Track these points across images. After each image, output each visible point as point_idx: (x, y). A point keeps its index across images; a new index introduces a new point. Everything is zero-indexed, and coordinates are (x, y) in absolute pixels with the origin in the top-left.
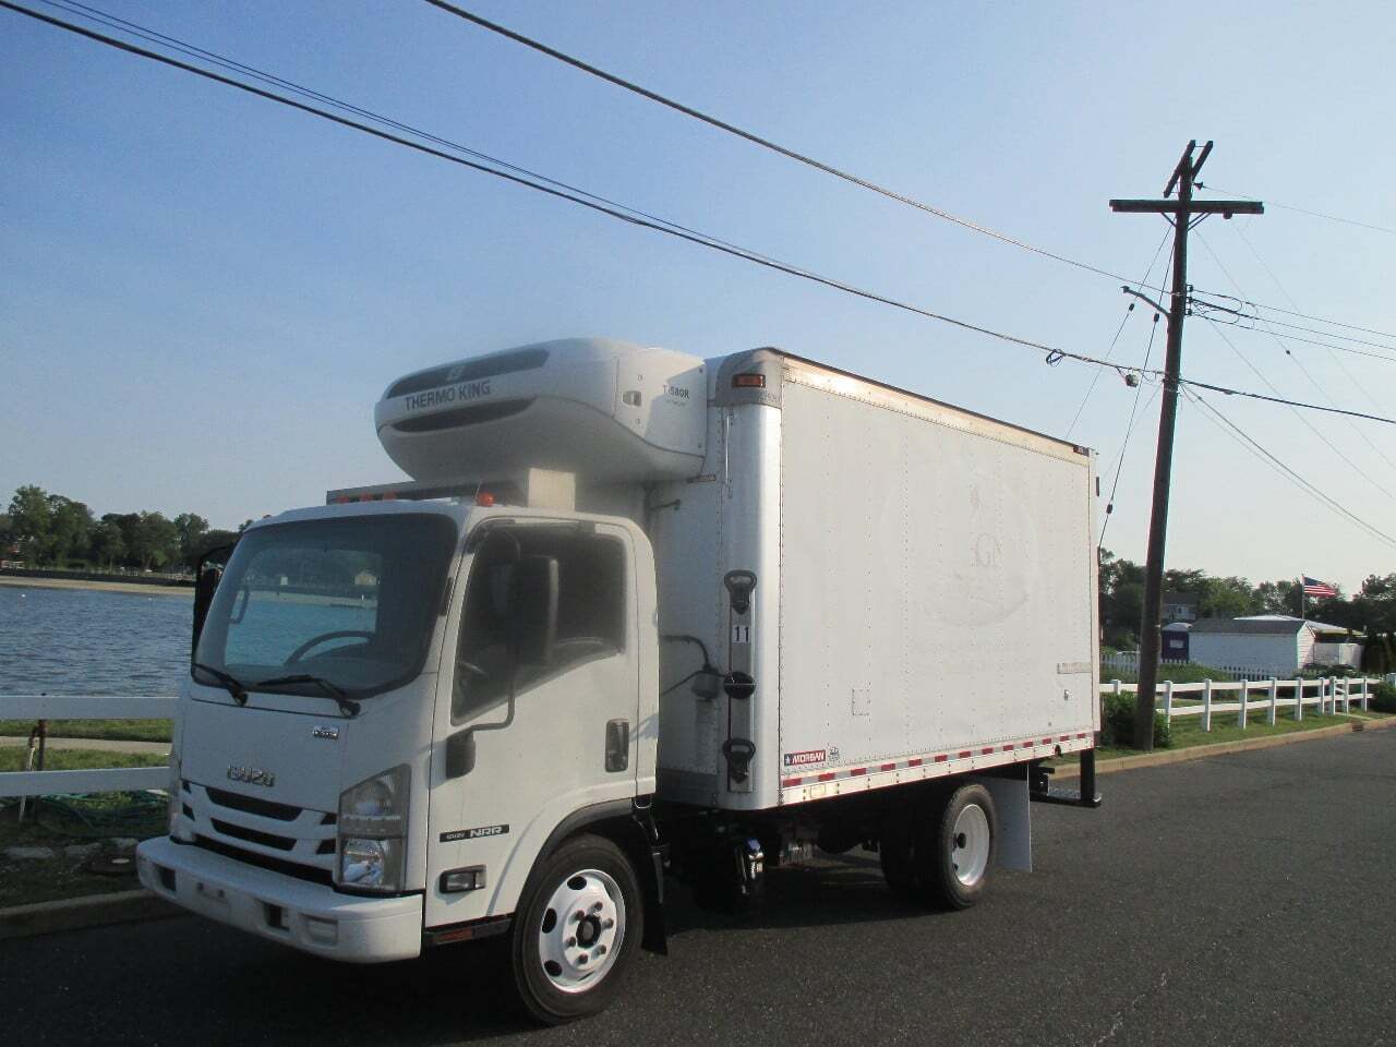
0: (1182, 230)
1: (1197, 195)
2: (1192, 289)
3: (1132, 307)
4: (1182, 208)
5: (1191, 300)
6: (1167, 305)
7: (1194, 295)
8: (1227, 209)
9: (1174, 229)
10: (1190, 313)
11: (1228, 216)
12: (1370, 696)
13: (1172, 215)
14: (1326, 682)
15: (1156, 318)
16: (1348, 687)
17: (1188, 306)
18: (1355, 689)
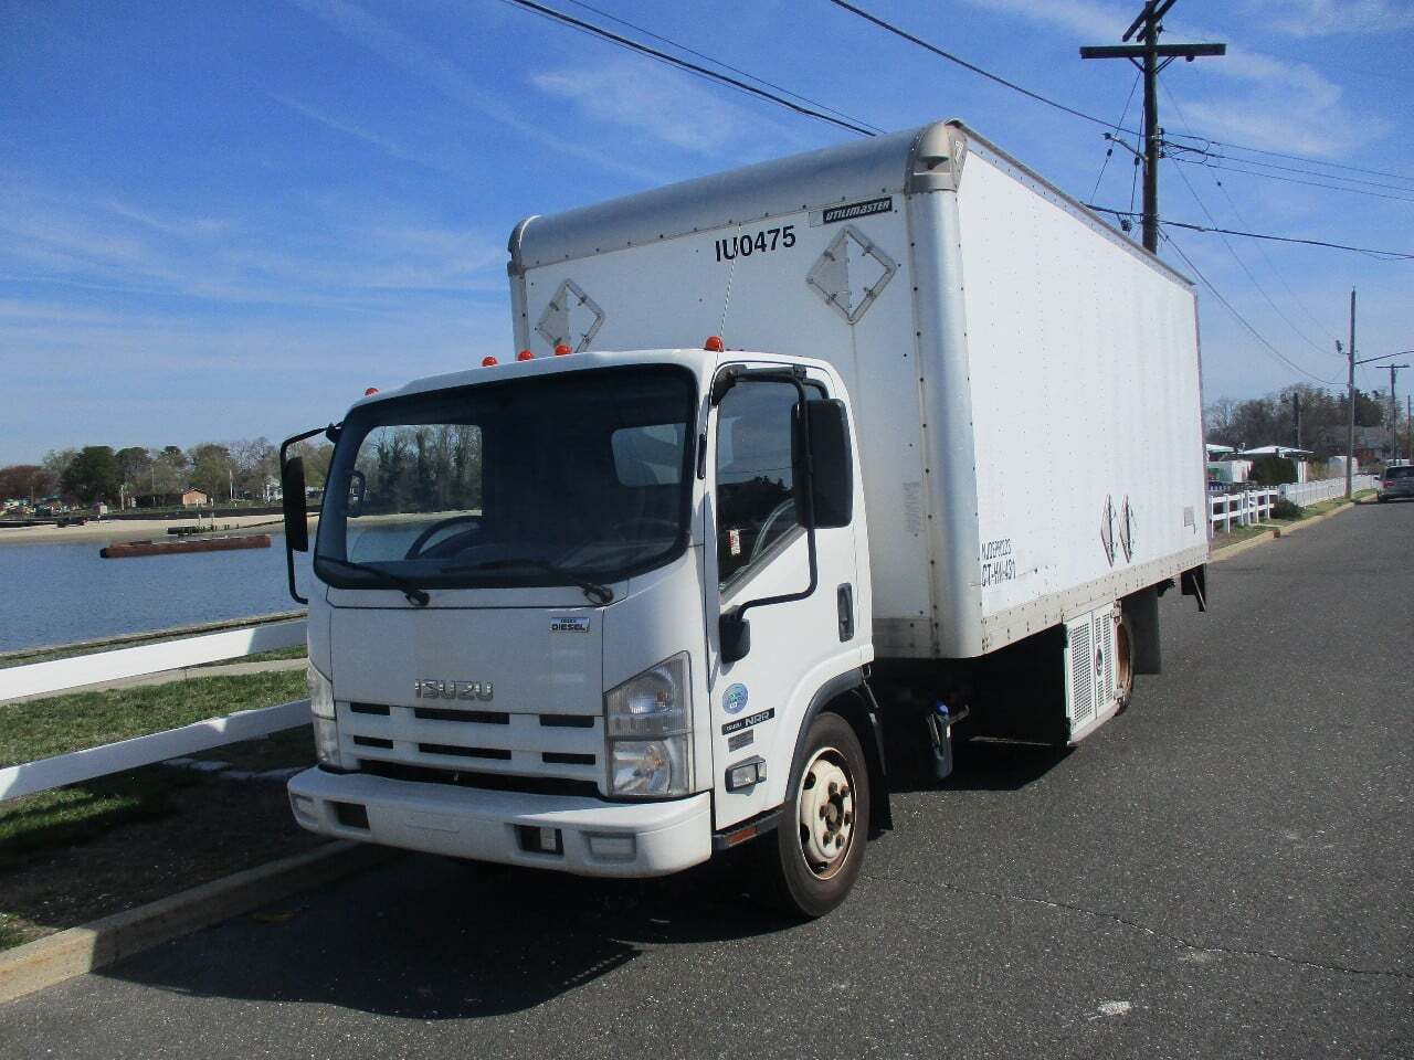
0: (1150, 73)
1: (1162, 40)
2: (1163, 132)
3: (1110, 153)
4: (1148, 53)
5: (1163, 144)
6: (1142, 150)
7: (1166, 137)
8: (1190, 52)
9: (1142, 74)
10: (1163, 155)
11: (1190, 59)
12: (1272, 506)
13: (1140, 60)
14: (1243, 495)
15: (1137, 162)
16: (1256, 499)
17: (1160, 149)
18: (1261, 501)
